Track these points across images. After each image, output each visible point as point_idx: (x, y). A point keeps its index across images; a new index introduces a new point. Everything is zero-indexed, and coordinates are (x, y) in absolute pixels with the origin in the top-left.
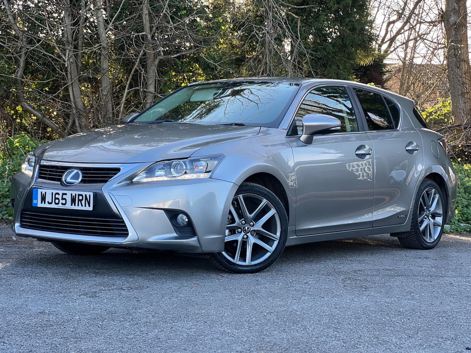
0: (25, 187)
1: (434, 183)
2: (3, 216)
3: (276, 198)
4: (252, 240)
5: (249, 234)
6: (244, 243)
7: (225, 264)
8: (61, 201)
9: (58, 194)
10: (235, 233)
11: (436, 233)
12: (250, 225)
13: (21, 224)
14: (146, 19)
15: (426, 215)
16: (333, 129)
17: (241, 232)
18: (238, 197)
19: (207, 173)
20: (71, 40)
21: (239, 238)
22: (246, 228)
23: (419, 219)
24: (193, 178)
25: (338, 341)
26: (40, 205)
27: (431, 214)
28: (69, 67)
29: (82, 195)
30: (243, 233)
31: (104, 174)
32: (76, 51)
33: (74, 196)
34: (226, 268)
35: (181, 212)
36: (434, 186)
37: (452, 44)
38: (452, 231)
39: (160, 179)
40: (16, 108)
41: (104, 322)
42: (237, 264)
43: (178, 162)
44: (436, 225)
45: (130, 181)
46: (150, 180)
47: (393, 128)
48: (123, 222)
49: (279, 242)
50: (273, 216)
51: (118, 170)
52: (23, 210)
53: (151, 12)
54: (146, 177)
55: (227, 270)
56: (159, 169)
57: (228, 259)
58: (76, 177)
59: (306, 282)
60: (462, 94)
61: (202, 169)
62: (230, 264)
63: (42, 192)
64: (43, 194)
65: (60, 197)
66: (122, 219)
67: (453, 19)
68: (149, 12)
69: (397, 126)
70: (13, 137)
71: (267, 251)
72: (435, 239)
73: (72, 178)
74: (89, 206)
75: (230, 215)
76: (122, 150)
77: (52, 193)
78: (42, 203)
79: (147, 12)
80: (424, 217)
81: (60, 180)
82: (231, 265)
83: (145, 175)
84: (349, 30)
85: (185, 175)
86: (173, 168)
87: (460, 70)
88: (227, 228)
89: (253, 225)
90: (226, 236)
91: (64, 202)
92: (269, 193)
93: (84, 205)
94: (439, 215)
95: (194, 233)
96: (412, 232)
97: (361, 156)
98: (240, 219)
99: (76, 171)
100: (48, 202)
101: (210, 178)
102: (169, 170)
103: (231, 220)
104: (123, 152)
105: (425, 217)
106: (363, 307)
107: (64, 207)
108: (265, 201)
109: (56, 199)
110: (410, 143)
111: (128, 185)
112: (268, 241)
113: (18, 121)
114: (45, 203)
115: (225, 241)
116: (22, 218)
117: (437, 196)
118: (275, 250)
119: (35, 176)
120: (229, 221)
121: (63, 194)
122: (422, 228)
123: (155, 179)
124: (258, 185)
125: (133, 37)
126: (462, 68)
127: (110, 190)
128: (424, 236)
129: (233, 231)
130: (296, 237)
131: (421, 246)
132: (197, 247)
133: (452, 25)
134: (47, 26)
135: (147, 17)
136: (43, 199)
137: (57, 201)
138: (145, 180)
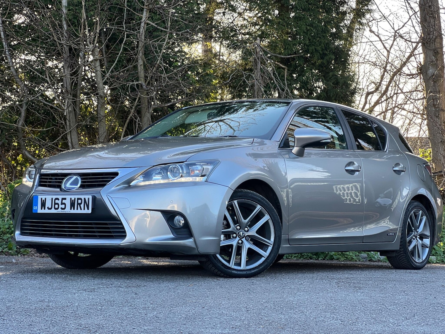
0: (25, 195)
1: (421, 205)
2: (4, 250)
3: (269, 205)
4: (247, 245)
5: (244, 239)
6: (239, 249)
7: (221, 268)
8: (61, 206)
9: (58, 199)
10: (230, 238)
11: (424, 253)
12: (245, 231)
13: (21, 232)
14: (141, 69)
15: (414, 236)
16: (323, 141)
17: (236, 237)
18: (233, 203)
19: (203, 177)
20: (70, 91)
21: (234, 243)
22: (241, 233)
23: (408, 239)
24: (189, 181)
25: (336, 320)
26: (40, 211)
27: (419, 235)
28: (68, 116)
29: (81, 199)
30: (238, 238)
31: (102, 178)
32: (74, 99)
33: (73, 200)
34: (222, 272)
35: (178, 213)
36: (421, 207)
37: (431, 94)
38: (438, 262)
39: (157, 182)
40: (16, 158)
41: (103, 307)
42: (232, 269)
43: (174, 166)
44: (424, 246)
45: (128, 185)
46: (147, 183)
47: (381, 150)
48: (121, 224)
49: (273, 247)
50: (267, 222)
51: (116, 174)
52: (23, 218)
53: (146, 63)
54: (143, 181)
55: (222, 274)
56: (156, 174)
57: (223, 263)
58: (75, 183)
59: (301, 283)
60: (441, 141)
61: (198, 173)
62: (225, 268)
63: (42, 199)
64: (43, 200)
65: (59, 202)
66: (120, 220)
67: (431, 71)
68: (144, 63)
69: (384, 148)
70: (13, 182)
71: (261, 256)
72: (423, 260)
73: (71, 184)
74: (88, 209)
75: (225, 221)
76: (118, 158)
77: (52, 199)
78: (42, 209)
79: (142, 63)
80: (412, 237)
81: (59, 187)
82: (227, 269)
83: (142, 179)
84: (332, 83)
85: (181, 178)
86: (169, 172)
87: (439, 119)
88: (223, 233)
89: (248, 231)
90: (221, 241)
91: (63, 206)
92: (263, 199)
93: (82, 208)
94: (426, 237)
95: (190, 235)
96: (401, 251)
97: (350, 172)
98: (235, 225)
99: (75, 177)
100: (48, 208)
101: (206, 181)
102: (166, 173)
103: (226, 226)
104: (120, 159)
105: (414, 237)
106: (359, 299)
107: (64, 211)
108: (259, 207)
109: (55, 204)
110: (397, 165)
111: (126, 188)
112: (263, 246)
113: (19, 168)
114: (45, 209)
115: (221, 245)
116: (22, 226)
117: (425, 218)
118: (269, 255)
119: (36, 184)
120: (224, 227)
121: (63, 199)
122: (411, 248)
123: (152, 182)
124: (252, 192)
125: (129, 85)
126: (441, 117)
127: (108, 194)
128: (413, 256)
129: (228, 236)
130: (289, 246)
131: (410, 266)
132: (194, 248)
133: (430, 77)
134: (48, 77)
135: (142, 67)
136: (43, 205)
137: (56, 206)
138: (142, 184)
